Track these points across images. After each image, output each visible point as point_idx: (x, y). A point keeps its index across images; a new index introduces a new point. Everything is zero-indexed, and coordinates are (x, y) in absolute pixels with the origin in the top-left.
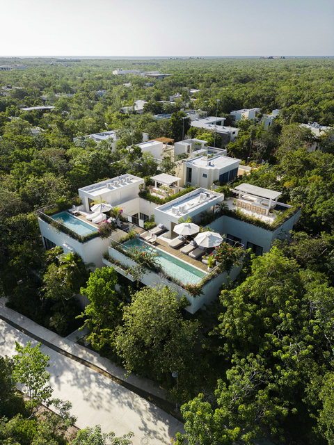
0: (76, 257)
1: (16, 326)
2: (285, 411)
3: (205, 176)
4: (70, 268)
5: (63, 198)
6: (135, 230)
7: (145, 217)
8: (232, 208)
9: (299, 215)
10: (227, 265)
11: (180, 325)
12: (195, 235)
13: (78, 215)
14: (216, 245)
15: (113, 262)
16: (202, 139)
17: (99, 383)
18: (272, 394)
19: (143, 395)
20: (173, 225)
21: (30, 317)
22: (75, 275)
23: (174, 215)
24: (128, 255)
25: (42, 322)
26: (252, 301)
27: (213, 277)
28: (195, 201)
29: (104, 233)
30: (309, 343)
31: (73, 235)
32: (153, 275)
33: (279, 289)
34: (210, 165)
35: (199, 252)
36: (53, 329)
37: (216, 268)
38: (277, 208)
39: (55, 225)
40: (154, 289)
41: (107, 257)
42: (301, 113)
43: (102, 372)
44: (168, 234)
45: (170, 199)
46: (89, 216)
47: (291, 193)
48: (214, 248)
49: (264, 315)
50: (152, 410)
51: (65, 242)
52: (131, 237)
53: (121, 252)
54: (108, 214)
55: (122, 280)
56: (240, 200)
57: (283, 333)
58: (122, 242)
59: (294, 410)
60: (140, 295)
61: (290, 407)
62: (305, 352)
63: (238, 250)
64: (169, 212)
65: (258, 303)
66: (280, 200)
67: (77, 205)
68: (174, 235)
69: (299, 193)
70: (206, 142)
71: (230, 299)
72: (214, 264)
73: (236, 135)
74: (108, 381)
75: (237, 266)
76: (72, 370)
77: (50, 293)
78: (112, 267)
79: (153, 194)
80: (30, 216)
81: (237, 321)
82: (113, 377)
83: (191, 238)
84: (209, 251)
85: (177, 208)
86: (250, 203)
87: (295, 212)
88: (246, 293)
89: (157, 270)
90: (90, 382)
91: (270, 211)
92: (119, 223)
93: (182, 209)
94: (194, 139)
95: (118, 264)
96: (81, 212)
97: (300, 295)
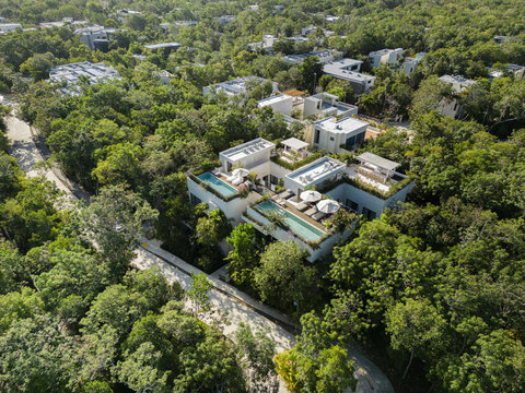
0: (221, 213)
1: (172, 264)
2: (367, 326)
3: (332, 139)
4: (216, 221)
5: (207, 161)
6: (269, 194)
7: (274, 180)
8: (352, 177)
9: (413, 184)
10: (341, 228)
11: (302, 270)
12: (318, 202)
13: (220, 176)
14: (334, 211)
15: (250, 219)
16: (333, 93)
17: (239, 309)
18: (360, 315)
19: (272, 319)
20: (300, 191)
21: (181, 257)
22: (220, 227)
23: (300, 182)
24: (263, 215)
25: (192, 262)
26: (356, 256)
27: (329, 236)
28: (320, 169)
29: (243, 195)
30: (391, 285)
31: (218, 195)
32: (283, 231)
33: (376, 248)
34: (338, 128)
35: (319, 216)
36: (201, 268)
37: (332, 229)
38: (395, 177)
39: (204, 185)
40: (284, 242)
41: (245, 214)
42: (448, 60)
43: (240, 302)
44: (296, 197)
45: (299, 165)
46: (229, 178)
47: (411, 163)
48: (331, 214)
49: (364, 266)
50: (278, 330)
51: (210, 200)
52: (265, 200)
53: (257, 211)
54: (245, 178)
55: (259, 234)
56: (361, 168)
57: (375, 279)
58: (258, 203)
59: (373, 325)
60: (272, 246)
61: (371, 324)
62: (387, 291)
63: (351, 216)
64: (297, 180)
65: (361, 258)
66: (398, 170)
67: (218, 166)
68: (299, 200)
69: (418, 163)
70: (337, 97)
71: (340, 253)
72: (331, 226)
73: (372, 84)
74: (245, 308)
75: (349, 229)
76: (218, 299)
77: (201, 240)
78: (251, 224)
79: (283, 158)
80: (181, 175)
81: (343, 269)
82: (249, 306)
83: (314, 203)
84: (327, 216)
85: (304, 175)
86: (370, 171)
87: (408, 183)
88: (352, 250)
89: (286, 229)
90: (232, 307)
91: (388, 180)
92: (254, 187)
93: (309, 178)
94: (325, 93)
95: (254, 221)
96: (223, 174)
97: (391, 254)
